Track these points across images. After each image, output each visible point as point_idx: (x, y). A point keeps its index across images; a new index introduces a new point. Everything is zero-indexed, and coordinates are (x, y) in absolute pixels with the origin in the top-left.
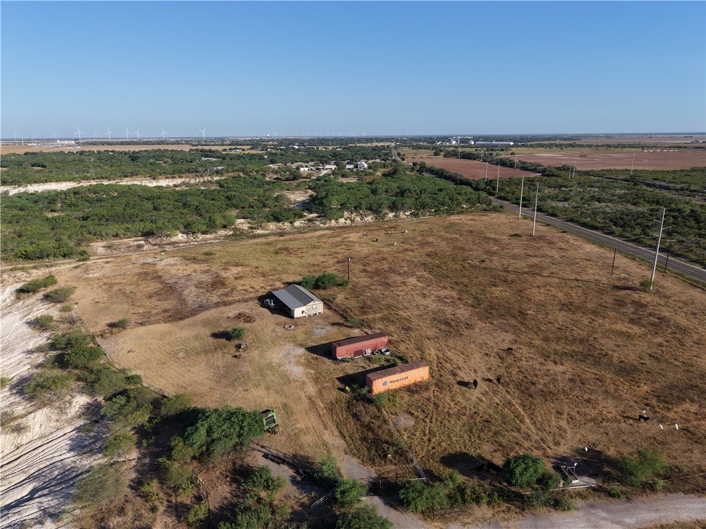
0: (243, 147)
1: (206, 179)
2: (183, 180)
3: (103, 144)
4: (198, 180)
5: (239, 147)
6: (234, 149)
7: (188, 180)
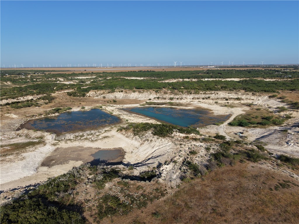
0: (290, 69)
1: (285, 80)
2: (276, 79)
3: (225, 67)
4: (281, 80)
5: (288, 69)
6: (286, 69)
7: (277, 80)
